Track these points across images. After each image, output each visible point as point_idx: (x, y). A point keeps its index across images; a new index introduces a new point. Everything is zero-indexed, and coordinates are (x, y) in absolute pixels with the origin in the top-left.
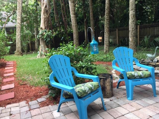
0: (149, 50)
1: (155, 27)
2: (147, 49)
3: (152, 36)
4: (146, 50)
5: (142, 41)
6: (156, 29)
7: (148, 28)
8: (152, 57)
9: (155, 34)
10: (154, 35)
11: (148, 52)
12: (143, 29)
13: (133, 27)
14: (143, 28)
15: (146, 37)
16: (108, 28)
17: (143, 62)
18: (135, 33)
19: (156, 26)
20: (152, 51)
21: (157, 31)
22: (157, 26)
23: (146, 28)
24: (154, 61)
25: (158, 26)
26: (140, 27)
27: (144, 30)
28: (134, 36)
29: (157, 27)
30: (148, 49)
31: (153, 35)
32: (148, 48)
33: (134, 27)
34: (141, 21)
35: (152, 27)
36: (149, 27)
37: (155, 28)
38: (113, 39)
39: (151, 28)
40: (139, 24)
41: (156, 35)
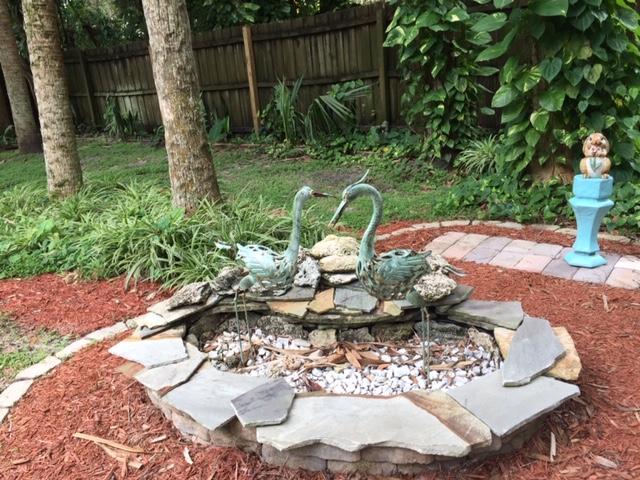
0: (300, 155)
1: (316, 35)
2: (292, 151)
3: (311, 82)
4: (289, 157)
5: (269, 106)
6: (324, 44)
7: (289, 42)
8: (272, 277)
9: (322, 72)
10: (319, 77)
11: (297, 165)
12: (268, 49)
13: (172, 26)
14: (265, 41)
15: (280, 88)
16: (47, 35)
17: (226, 296)
18: (189, 68)
19: (323, 33)
20: (312, 157)
21: (328, 59)
22: (328, 29)
23: (282, 39)
24: (302, 281)
25: (329, 32)
26: (252, 34)
27: (271, 52)
28: (183, 92)
29: (327, 37)
30: (298, 149)
31: (314, 78)
32: (294, 144)
33: (178, 25)
34: (257, 7)
35: (304, 36)
36: (292, 34)
37: (319, 39)
38: (140, 98)
39: (301, 41)
40: (252, 20)
41: (327, 77)
